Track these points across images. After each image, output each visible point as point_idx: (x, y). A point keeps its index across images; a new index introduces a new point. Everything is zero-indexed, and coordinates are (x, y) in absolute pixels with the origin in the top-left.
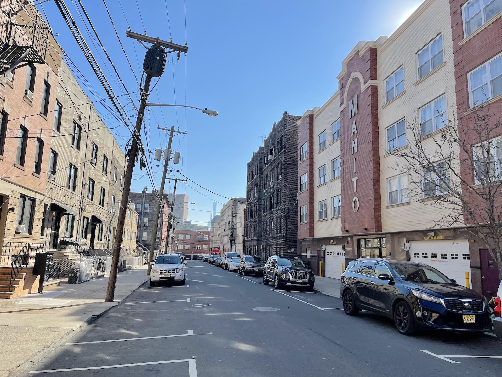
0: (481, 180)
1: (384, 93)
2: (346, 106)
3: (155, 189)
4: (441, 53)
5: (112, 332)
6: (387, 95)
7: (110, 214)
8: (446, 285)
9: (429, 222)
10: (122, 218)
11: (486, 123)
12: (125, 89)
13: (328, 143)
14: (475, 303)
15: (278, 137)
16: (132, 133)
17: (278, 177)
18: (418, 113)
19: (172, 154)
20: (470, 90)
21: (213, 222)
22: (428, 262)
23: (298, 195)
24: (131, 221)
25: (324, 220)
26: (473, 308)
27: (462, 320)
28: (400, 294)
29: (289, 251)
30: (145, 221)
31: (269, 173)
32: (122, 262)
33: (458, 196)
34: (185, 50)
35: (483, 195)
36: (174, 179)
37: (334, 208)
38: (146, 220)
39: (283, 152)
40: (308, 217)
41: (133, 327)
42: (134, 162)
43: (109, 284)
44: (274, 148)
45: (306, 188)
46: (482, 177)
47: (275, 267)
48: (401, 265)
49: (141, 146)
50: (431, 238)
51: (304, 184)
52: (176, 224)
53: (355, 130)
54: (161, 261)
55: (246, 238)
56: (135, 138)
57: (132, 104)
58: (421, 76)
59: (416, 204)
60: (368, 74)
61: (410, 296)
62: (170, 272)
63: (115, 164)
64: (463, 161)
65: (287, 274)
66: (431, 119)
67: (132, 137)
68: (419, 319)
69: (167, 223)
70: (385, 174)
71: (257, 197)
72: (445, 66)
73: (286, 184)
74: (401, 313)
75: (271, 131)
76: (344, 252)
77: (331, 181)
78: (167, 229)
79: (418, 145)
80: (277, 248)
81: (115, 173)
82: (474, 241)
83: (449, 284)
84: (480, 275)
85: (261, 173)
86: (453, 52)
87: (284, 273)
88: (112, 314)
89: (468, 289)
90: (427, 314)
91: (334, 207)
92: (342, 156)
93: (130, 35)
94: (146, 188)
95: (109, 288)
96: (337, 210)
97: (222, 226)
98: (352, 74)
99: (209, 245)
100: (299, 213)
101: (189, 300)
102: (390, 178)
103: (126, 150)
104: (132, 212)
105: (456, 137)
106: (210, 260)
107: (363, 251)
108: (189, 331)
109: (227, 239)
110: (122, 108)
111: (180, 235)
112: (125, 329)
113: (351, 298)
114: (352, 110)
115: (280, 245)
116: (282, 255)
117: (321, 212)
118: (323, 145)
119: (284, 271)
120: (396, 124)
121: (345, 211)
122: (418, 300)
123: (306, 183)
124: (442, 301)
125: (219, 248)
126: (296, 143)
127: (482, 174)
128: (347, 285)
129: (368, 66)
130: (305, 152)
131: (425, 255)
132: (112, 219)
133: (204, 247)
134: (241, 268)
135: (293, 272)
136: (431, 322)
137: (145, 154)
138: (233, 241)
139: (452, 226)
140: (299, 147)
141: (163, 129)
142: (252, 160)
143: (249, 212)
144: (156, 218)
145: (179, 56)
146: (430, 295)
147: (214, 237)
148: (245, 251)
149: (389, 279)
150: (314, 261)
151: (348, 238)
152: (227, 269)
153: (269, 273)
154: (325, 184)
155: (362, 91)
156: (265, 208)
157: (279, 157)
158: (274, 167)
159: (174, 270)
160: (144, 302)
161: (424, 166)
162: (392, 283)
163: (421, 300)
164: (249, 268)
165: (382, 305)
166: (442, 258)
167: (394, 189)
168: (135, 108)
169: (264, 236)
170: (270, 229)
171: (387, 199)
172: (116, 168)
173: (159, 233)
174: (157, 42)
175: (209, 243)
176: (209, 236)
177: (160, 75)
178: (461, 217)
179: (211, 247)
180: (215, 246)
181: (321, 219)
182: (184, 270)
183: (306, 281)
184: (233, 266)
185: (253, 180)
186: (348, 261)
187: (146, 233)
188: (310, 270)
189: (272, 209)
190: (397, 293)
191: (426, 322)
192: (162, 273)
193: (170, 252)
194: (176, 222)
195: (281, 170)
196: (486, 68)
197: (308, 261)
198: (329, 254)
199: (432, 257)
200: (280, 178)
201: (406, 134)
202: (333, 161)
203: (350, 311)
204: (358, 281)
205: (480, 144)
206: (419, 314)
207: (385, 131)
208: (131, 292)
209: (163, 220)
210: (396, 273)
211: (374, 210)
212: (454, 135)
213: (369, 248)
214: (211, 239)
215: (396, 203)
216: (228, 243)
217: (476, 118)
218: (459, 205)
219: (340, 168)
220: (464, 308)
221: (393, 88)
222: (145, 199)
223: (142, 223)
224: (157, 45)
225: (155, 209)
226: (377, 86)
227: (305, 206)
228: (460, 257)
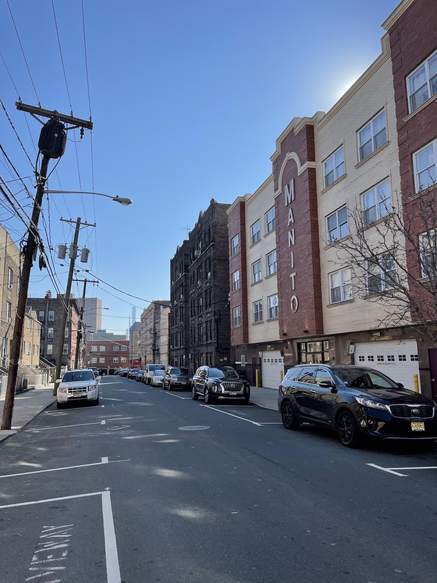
0: (428, 273)
1: (323, 177)
2: (281, 192)
3: (59, 293)
4: (384, 131)
5: (10, 465)
6: (327, 179)
7: (5, 325)
8: (393, 390)
9: (374, 321)
10: (19, 329)
11: (432, 209)
12: (16, 172)
13: (262, 234)
14: (423, 408)
15: (205, 229)
16: (27, 226)
17: (207, 275)
18: (360, 199)
19: (79, 250)
20: (415, 173)
21: (132, 330)
22: (374, 365)
23: (229, 295)
24: (32, 331)
25: (260, 323)
26: (422, 414)
27: (411, 428)
28: (343, 403)
29: (221, 360)
30: (49, 332)
31: (196, 271)
32: (23, 382)
33: (403, 291)
34: (89, 125)
35: (430, 289)
36: (83, 281)
37: (271, 309)
38: (51, 330)
39: (211, 246)
40: (242, 320)
41: (35, 457)
42: (31, 261)
43: (5, 408)
44: (201, 242)
45: (239, 287)
46: (429, 269)
47: (205, 379)
48: (345, 370)
49: (40, 241)
50: (377, 339)
51: (236, 283)
52: (87, 334)
53: (292, 219)
54: (69, 378)
55: (171, 347)
56: (32, 232)
57: (25, 190)
58: (362, 157)
59: (360, 302)
60: (305, 155)
61: (355, 404)
62: (81, 391)
63: (10, 264)
64: (408, 252)
65: (219, 387)
66: (375, 206)
67: (28, 231)
68: (364, 429)
69: (76, 333)
70: (326, 269)
71: (183, 299)
72: (388, 145)
73: (216, 283)
74: (345, 424)
75: (197, 221)
76: (282, 358)
77: (267, 278)
78: (76, 340)
79: (360, 235)
80: (207, 357)
81: (10, 275)
82: (423, 341)
83: (396, 389)
84: (430, 378)
85: (187, 270)
86: (397, 129)
87: (215, 386)
88: (9, 444)
89: (417, 394)
90: (372, 423)
91: (271, 307)
92: (278, 249)
93: (21, 107)
94: (49, 292)
95: (5, 413)
96: (273, 311)
97: (142, 334)
98: (287, 155)
99: (128, 357)
100: (231, 316)
101: (103, 422)
102: (332, 274)
103: (21, 247)
104: (32, 321)
105: (400, 226)
106: (130, 374)
107: (303, 356)
108: (102, 458)
109: (149, 349)
110: (13, 196)
111: (92, 347)
112: (25, 461)
113: (290, 410)
114: (289, 196)
115: (211, 353)
116: (213, 365)
117: (256, 314)
118: (256, 237)
119: (215, 383)
120: (337, 212)
121: (282, 311)
122: (363, 408)
123: (239, 281)
124: (388, 407)
125: (140, 360)
126: (226, 235)
127: (429, 266)
128: (285, 395)
129: (305, 146)
130: (237, 246)
131: (371, 358)
132: (8, 330)
133: (122, 360)
134: (167, 382)
135: (225, 383)
136: (376, 432)
137: (45, 251)
138: (156, 352)
139: (398, 325)
140: (229, 240)
141: (68, 221)
142: (175, 256)
143: (174, 317)
144: (62, 327)
145: (82, 133)
146: (375, 402)
147: (134, 348)
148: (171, 362)
149: (331, 386)
150: (250, 369)
151: (287, 342)
152: (150, 385)
153: (198, 385)
154: (260, 281)
155: (299, 175)
156: (193, 312)
157: (207, 252)
158: (202, 264)
159: (85, 388)
160: (49, 428)
161: (366, 259)
162: (334, 391)
163: (366, 407)
164: (176, 382)
165: (324, 416)
166: (389, 360)
167: (336, 285)
168: (30, 196)
169: (191, 344)
170: (199, 335)
171: (329, 296)
172: (11, 269)
173: (68, 345)
174: (55, 116)
175: (128, 354)
176: (128, 347)
177: (60, 156)
178: (408, 314)
179: (130, 359)
180: (135, 357)
181: (256, 322)
182: (97, 387)
183: (241, 394)
184: (157, 379)
185: (178, 279)
186: (286, 368)
187: (51, 346)
188: (245, 381)
189: (200, 312)
190: (339, 402)
191: (372, 432)
192: (71, 392)
193: (81, 366)
194: (86, 331)
195: (210, 267)
196: (432, 147)
197: (242, 370)
198: (267, 361)
199: (379, 360)
200: (209, 276)
201: (348, 222)
202: (268, 255)
203: (289, 425)
204: (298, 390)
205: (426, 233)
206: (363, 423)
207: (325, 219)
208: (34, 417)
209: (72, 330)
210: (339, 379)
211: (314, 310)
212: (398, 222)
213: (310, 353)
214: (130, 349)
215: (337, 301)
216: (151, 353)
217: (422, 203)
218: (405, 301)
219: (276, 263)
220: (411, 414)
221: (333, 170)
222: (49, 305)
223: (46, 334)
224: (55, 119)
225: (61, 317)
226: (315, 169)
227: (238, 307)
228: (408, 358)
